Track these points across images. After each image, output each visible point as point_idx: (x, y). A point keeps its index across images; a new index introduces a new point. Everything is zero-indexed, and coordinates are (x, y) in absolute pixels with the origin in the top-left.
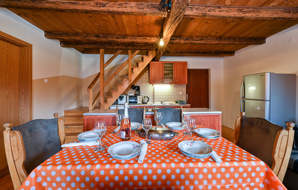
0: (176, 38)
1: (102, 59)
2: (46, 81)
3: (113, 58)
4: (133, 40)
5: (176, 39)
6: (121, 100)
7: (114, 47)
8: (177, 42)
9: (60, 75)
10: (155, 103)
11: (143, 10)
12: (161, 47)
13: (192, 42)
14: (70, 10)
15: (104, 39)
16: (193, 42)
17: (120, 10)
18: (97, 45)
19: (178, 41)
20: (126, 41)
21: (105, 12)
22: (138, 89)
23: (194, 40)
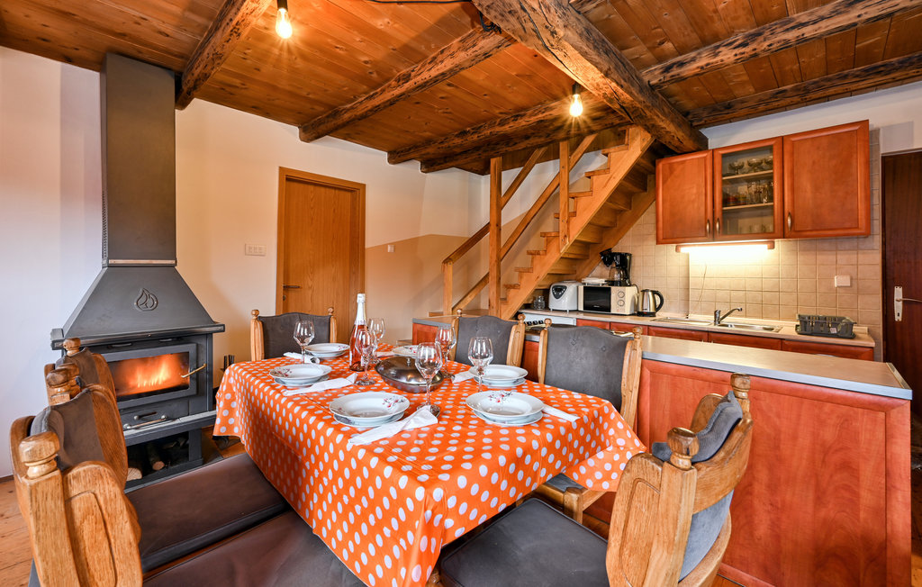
0: (693, 54)
1: (497, 184)
2: (390, 249)
3: (522, 177)
4: (540, 116)
5: (693, 60)
6: (557, 297)
7: (517, 146)
8: (702, 68)
9: (421, 234)
10: (692, 316)
11: (475, 48)
12: (585, 122)
13: (787, 41)
14: (370, 110)
15: (475, 137)
16: (791, 35)
17: (434, 73)
18: (480, 152)
19: (702, 63)
20: (524, 123)
21: (414, 89)
22: (623, 263)
23: (793, 28)
